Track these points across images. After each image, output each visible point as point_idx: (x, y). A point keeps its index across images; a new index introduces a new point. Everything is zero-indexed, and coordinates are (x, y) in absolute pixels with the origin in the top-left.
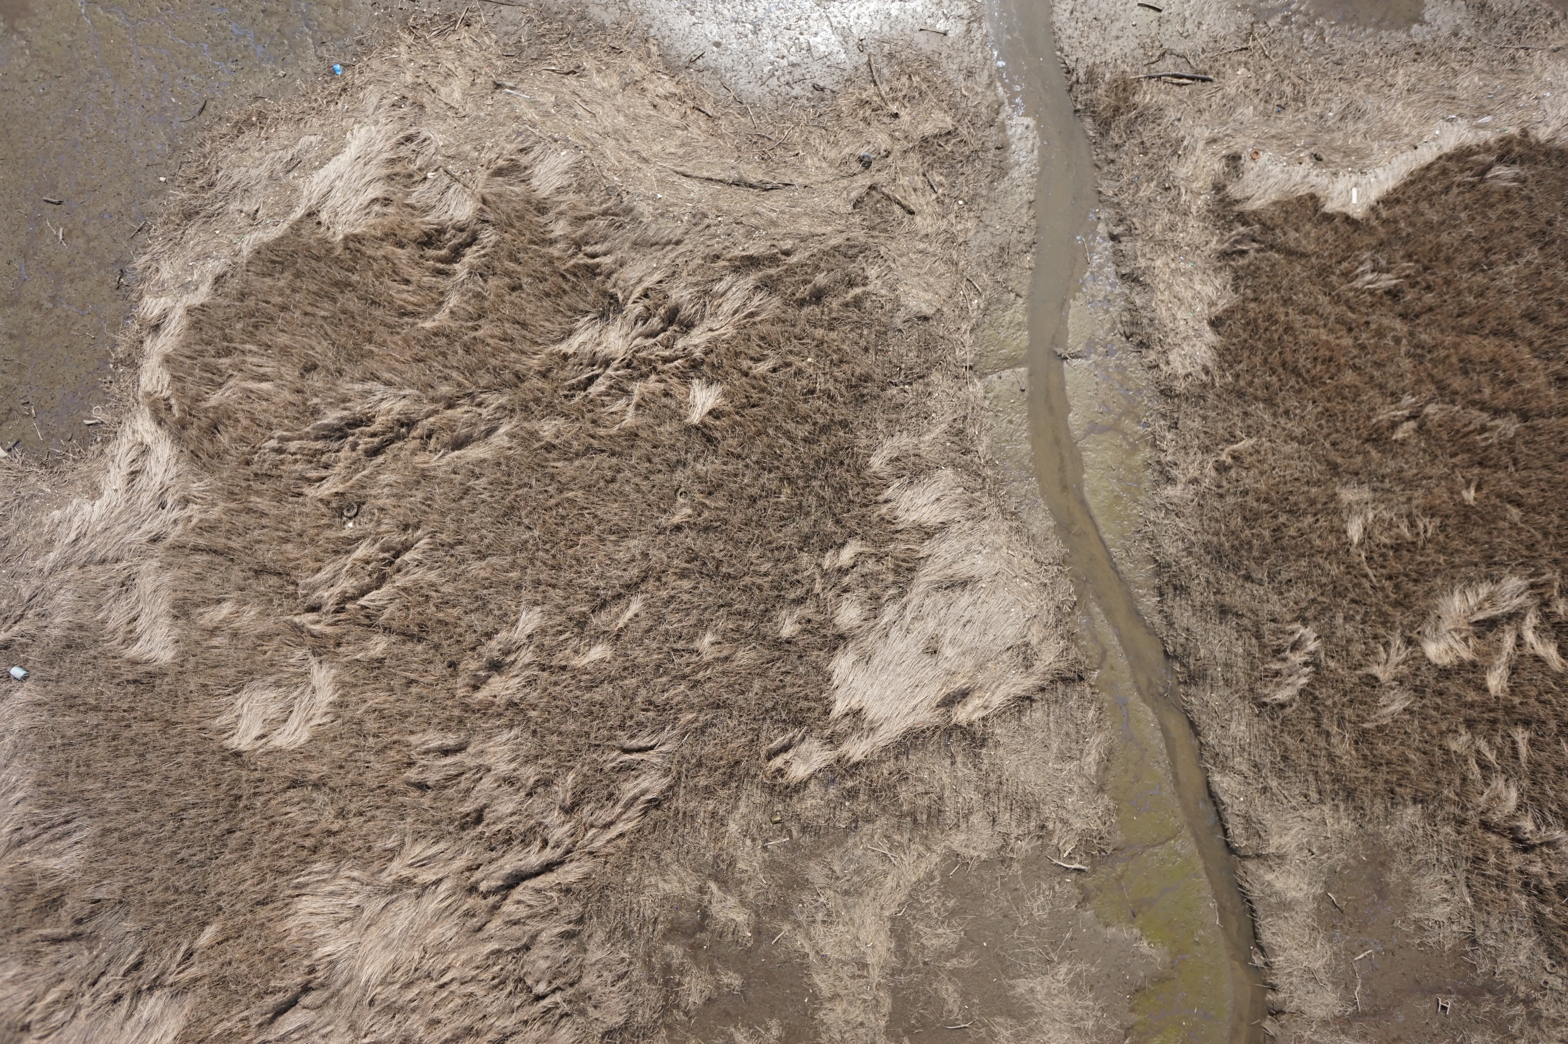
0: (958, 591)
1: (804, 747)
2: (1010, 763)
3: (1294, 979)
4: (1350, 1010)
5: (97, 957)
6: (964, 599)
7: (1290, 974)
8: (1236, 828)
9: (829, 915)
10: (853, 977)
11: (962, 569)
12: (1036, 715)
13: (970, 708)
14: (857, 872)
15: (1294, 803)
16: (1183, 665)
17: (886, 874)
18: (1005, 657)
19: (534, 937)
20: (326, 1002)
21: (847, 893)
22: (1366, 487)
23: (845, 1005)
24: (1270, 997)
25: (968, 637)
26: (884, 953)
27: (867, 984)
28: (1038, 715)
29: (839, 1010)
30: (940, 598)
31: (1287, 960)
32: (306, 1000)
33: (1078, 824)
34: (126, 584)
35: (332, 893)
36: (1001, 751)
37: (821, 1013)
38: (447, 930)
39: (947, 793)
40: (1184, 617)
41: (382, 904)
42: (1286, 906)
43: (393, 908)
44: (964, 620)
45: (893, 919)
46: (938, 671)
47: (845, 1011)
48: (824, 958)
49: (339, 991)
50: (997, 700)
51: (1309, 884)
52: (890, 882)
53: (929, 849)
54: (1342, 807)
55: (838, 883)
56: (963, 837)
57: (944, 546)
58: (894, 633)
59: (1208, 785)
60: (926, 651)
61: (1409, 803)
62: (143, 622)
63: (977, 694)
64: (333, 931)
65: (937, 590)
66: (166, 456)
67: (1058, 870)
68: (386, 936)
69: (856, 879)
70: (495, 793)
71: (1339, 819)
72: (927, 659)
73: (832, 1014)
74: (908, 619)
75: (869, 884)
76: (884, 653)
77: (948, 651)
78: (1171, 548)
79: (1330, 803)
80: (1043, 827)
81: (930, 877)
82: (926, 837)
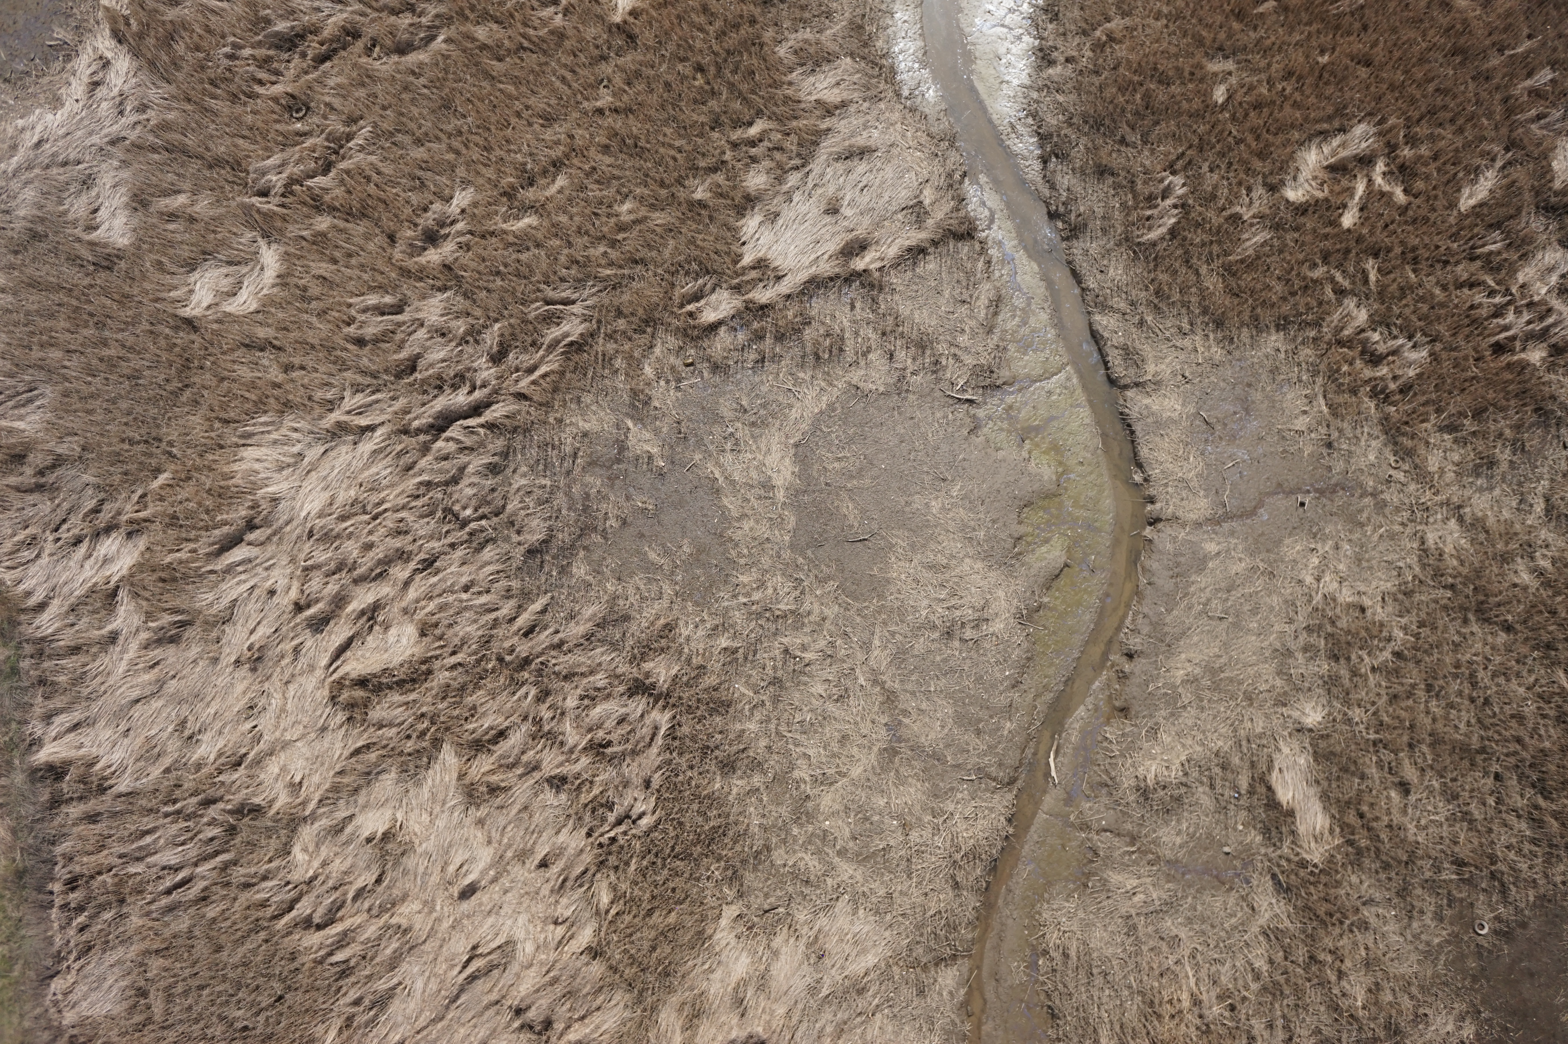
0: (856, 161)
1: (714, 297)
2: (904, 309)
3: (1170, 489)
4: (1220, 512)
5: (58, 505)
6: (862, 167)
7: (1166, 485)
8: (1115, 358)
9: (736, 444)
10: (760, 498)
11: (860, 141)
12: (930, 265)
13: (867, 259)
14: (764, 406)
15: (1168, 334)
16: (1064, 222)
17: (790, 406)
18: (900, 216)
19: (462, 469)
20: (268, 539)
21: (753, 424)
22: (1231, 61)
23: (752, 523)
24: (1149, 507)
25: (864, 199)
26: (789, 476)
27: (773, 504)
28: (931, 266)
29: (746, 527)
30: (840, 166)
31: (1163, 472)
32: (251, 536)
33: (969, 360)
34: (87, 182)
35: (275, 442)
36: (897, 297)
37: (729, 532)
38: (382, 469)
39: (847, 335)
40: (1065, 180)
41: (322, 450)
42: (1160, 425)
43: (332, 454)
44: (861, 185)
45: (796, 445)
46: (838, 228)
47: (751, 529)
48: (733, 483)
49: (281, 528)
50: (893, 252)
51: (1183, 405)
52: (794, 414)
53: (831, 384)
54: (1211, 336)
55: (746, 416)
56: (863, 372)
57: (842, 122)
58: (797, 197)
59: (1090, 325)
60: (827, 212)
61: (1273, 330)
62: (103, 214)
63: (874, 247)
64: (275, 475)
65: (837, 160)
66: (125, 70)
67: (951, 401)
68: (325, 478)
69: (762, 412)
70: (429, 343)
71: (1209, 347)
72: (828, 219)
73: (740, 532)
74: (810, 185)
75: (773, 415)
76: (788, 213)
77: (846, 211)
78: (1052, 121)
79: (1199, 332)
80: (937, 362)
81: (831, 407)
82: (828, 374)
